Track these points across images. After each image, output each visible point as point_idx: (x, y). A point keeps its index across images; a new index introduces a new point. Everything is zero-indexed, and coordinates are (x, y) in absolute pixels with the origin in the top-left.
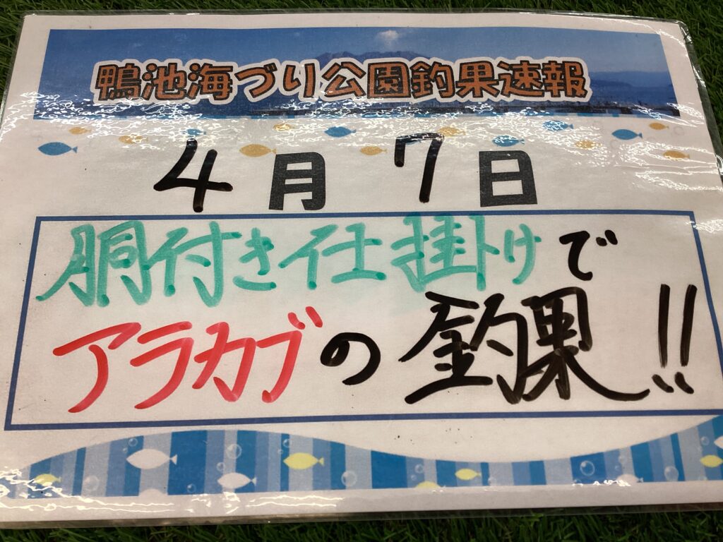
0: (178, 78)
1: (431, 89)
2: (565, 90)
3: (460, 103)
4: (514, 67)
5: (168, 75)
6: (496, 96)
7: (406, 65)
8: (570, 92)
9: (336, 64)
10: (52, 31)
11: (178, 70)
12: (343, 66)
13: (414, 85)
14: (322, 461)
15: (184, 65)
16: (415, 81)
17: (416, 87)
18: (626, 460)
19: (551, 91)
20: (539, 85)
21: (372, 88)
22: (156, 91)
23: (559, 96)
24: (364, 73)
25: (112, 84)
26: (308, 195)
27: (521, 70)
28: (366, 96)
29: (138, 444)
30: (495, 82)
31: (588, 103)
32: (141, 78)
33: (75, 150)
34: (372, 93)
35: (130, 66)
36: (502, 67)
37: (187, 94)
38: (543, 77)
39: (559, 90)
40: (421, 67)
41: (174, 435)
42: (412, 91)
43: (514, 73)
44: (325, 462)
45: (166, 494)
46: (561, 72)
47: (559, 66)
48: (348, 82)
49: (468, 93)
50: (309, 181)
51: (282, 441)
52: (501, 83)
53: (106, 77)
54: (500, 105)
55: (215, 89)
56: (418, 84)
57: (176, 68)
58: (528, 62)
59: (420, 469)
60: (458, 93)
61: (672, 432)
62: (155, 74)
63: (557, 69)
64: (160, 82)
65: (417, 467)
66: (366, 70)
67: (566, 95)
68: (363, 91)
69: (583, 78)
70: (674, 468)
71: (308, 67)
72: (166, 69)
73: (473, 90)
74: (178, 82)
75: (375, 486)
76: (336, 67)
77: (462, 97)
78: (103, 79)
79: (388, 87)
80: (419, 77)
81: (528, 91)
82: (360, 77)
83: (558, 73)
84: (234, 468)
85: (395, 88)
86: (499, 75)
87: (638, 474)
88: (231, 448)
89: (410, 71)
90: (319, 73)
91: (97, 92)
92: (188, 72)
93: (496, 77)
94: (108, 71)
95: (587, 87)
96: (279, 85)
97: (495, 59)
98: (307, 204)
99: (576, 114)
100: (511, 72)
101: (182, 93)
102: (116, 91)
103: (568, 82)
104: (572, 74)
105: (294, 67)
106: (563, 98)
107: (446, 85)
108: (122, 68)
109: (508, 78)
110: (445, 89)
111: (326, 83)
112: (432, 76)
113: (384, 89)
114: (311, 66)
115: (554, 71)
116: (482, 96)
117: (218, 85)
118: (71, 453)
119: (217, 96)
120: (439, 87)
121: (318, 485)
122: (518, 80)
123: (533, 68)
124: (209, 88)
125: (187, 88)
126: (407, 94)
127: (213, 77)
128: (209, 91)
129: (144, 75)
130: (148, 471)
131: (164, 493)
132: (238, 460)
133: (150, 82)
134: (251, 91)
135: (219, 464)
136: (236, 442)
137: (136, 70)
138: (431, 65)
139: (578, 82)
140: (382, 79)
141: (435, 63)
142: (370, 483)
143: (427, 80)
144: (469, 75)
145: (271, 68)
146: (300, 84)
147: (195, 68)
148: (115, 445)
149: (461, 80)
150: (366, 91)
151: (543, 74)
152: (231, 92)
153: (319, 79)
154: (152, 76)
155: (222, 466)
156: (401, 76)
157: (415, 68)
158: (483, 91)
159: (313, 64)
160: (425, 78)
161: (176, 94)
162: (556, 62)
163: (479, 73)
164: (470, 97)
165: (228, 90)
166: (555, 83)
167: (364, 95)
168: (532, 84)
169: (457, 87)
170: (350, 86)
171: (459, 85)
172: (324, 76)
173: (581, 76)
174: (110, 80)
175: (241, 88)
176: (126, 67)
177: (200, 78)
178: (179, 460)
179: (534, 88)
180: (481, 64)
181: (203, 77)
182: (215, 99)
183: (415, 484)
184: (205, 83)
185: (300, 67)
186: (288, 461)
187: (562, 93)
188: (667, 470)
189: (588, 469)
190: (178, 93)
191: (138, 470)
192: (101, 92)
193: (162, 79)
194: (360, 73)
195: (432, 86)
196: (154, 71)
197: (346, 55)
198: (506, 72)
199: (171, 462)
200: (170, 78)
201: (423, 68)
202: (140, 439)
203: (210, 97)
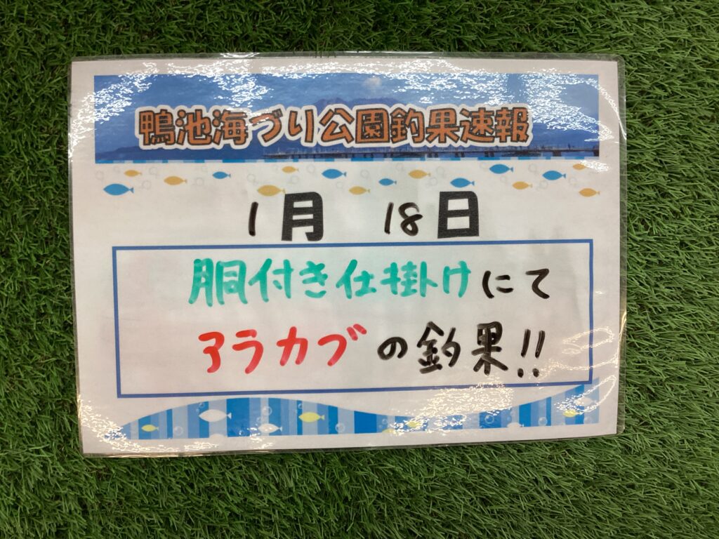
0: (204, 123)
1: (406, 134)
2: (511, 136)
3: (428, 148)
4: (473, 114)
5: (196, 121)
6: (456, 142)
7: (386, 111)
8: (515, 138)
9: (330, 110)
10: (95, 77)
11: (204, 116)
12: (336, 112)
13: (393, 130)
14: (323, 417)
15: (208, 111)
16: (394, 127)
17: (394, 133)
18: (515, 415)
19: (500, 137)
20: (491, 131)
21: (359, 134)
22: (188, 136)
23: (506, 141)
24: (353, 119)
25: (152, 130)
26: (310, 229)
27: (479, 117)
28: (354, 142)
29: (205, 407)
30: (457, 129)
31: (528, 147)
32: (174, 124)
33: (132, 190)
34: (359, 139)
35: (164, 112)
36: (463, 114)
37: (212, 141)
38: (495, 123)
39: (506, 137)
40: (399, 114)
41: (228, 401)
42: (391, 136)
43: (472, 120)
44: (325, 418)
45: (227, 436)
46: (510, 118)
47: (509, 113)
48: (340, 128)
49: (435, 138)
50: (310, 216)
51: (298, 404)
52: (462, 129)
53: (147, 123)
54: (459, 150)
55: (235, 135)
56: (396, 130)
57: (201, 115)
58: (484, 109)
59: (385, 421)
60: (427, 139)
61: (548, 396)
62: (185, 120)
63: (508, 115)
64: (190, 128)
65: (384, 420)
66: (354, 116)
67: (512, 141)
68: (352, 137)
69: (528, 124)
70: (545, 418)
71: (308, 113)
72: (193, 117)
73: (439, 135)
74: (205, 128)
75: (356, 432)
76: (331, 113)
77: (430, 142)
78: (144, 125)
79: (372, 132)
80: (396, 123)
81: (481, 136)
82: (350, 123)
83: (508, 119)
84: (268, 421)
85: (378, 134)
86: (461, 122)
87: (521, 422)
88: (265, 410)
89: (390, 117)
90: (317, 119)
91: (141, 137)
92: (212, 118)
93: (458, 124)
94: (147, 118)
95: (529, 132)
96: (285, 130)
97: (458, 105)
98: (310, 236)
99: (517, 158)
100: (470, 119)
101: (209, 138)
102: (155, 136)
103: (515, 128)
104: (519, 121)
105: (296, 113)
106: (509, 143)
107: (418, 131)
108: (157, 114)
109: (468, 124)
110: (417, 135)
111: (323, 129)
112: (407, 123)
113: (369, 134)
114: (310, 112)
115: (504, 117)
116: (445, 142)
117: (237, 130)
118: (162, 412)
119: (236, 140)
120: (412, 133)
121: (321, 432)
122: (474, 128)
123: (488, 114)
124: (230, 134)
125: (213, 134)
126: (387, 140)
127: (232, 124)
128: (230, 136)
129: (176, 121)
130: (215, 423)
131: (225, 435)
132: (270, 417)
133: (182, 128)
134: (263, 136)
135: (258, 419)
136: (267, 405)
137: (168, 115)
138: (407, 111)
139: (523, 127)
140: (368, 125)
141: (410, 109)
142: (354, 431)
143: (403, 126)
144: (436, 121)
145: (277, 115)
146: (301, 130)
147: (217, 114)
148: (191, 408)
149: (430, 127)
150: (354, 137)
151: (496, 120)
152: (247, 137)
153: (317, 125)
154: (183, 122)
155: (260, 420)
156: (382, 121)
157: (394, 115)
158: (448, 138)
159: (312, 111)
160: (402, 124)
161: (203, 139)
162: (507, 108)
163: (445, 119)
164: (436, 143)
165: (245, 135)
166: (503, 128)
167: (353, 139)
168: (485, 131)
169: (427, 133)
170: (342, 132)
171: (429, 130)
172: (321, 122)
173: (525, 122)
174: (149, 124)
175: (255, 133)
176: (160, 113)
177: (222, 124)
178: (232, 417)
179: (487, 134)
180: (447, 111)
181: (223, 122)
182: (236, 144)
183: (381, 431)
184: (226, 130)
185: (301, 113)
186: (301, 417)
187: (509, 138)
188: (541, 419)
189: (489, 420)
190: (206, 139)
191: (208, 423)
192: (144, 137)
193: (192, 124)
194: (350, 120)
195: (406, 130)
196: (184, 117)
197: (338, 101)
198: (465, 118)
199: (228, 417)
200: (198, 124)
201: (401, 115)
202: (207, 403)
203: (231, 142)
